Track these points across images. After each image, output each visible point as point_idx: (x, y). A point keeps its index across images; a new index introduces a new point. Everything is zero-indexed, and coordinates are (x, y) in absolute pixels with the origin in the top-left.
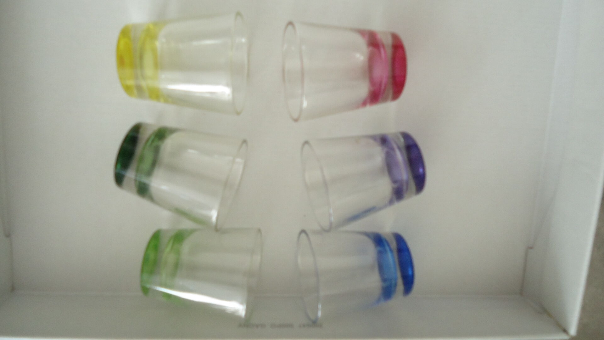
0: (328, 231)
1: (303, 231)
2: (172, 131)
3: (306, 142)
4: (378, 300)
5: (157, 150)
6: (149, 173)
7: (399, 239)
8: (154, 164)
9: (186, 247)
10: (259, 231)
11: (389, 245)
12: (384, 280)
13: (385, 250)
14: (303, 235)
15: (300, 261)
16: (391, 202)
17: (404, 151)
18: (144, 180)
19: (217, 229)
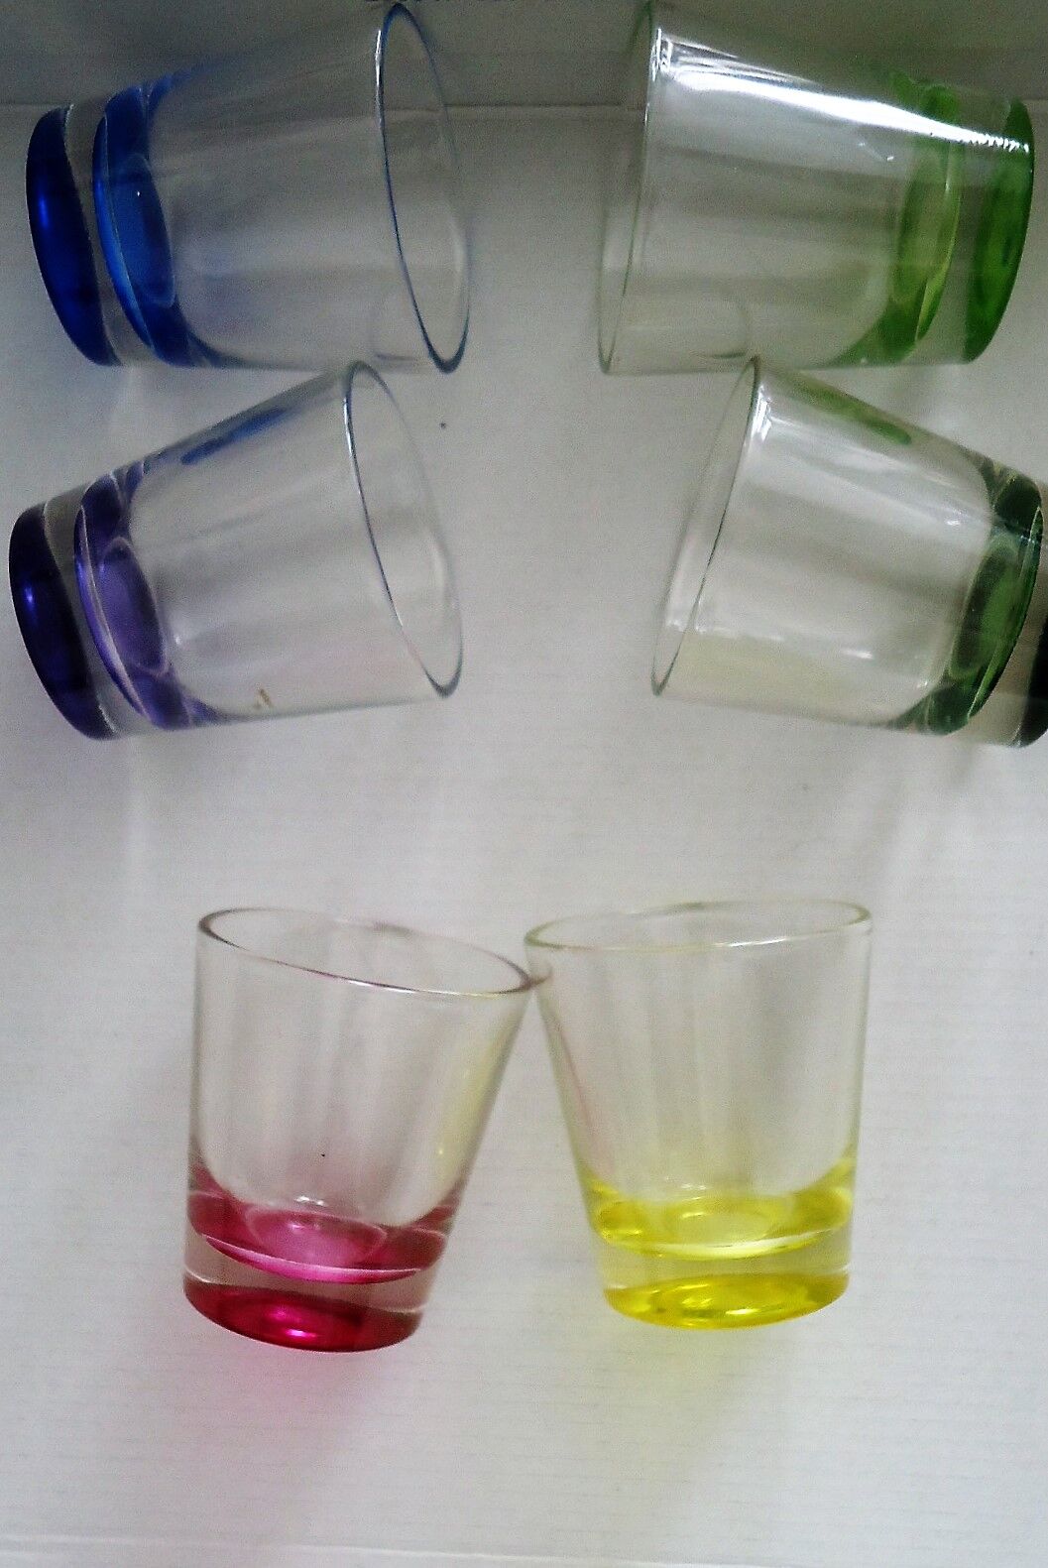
0: (357, 367)
1: (447, 366)
2: (910, 719)
3: (444, 691)
4: (158, 94)
5: (967, 649)
6: (993, 568)
7: (93, 344)
8: (978, 599)
9: (875, 296)
10: (606, 366)
11: (129, 314)
12: (142, 179)
13: (139, 297)
14: (447, 353)
15: (459, 253)
16: (131, 478)
17: (95, 665)
18: (1009, 541)
19: (755, 367)
